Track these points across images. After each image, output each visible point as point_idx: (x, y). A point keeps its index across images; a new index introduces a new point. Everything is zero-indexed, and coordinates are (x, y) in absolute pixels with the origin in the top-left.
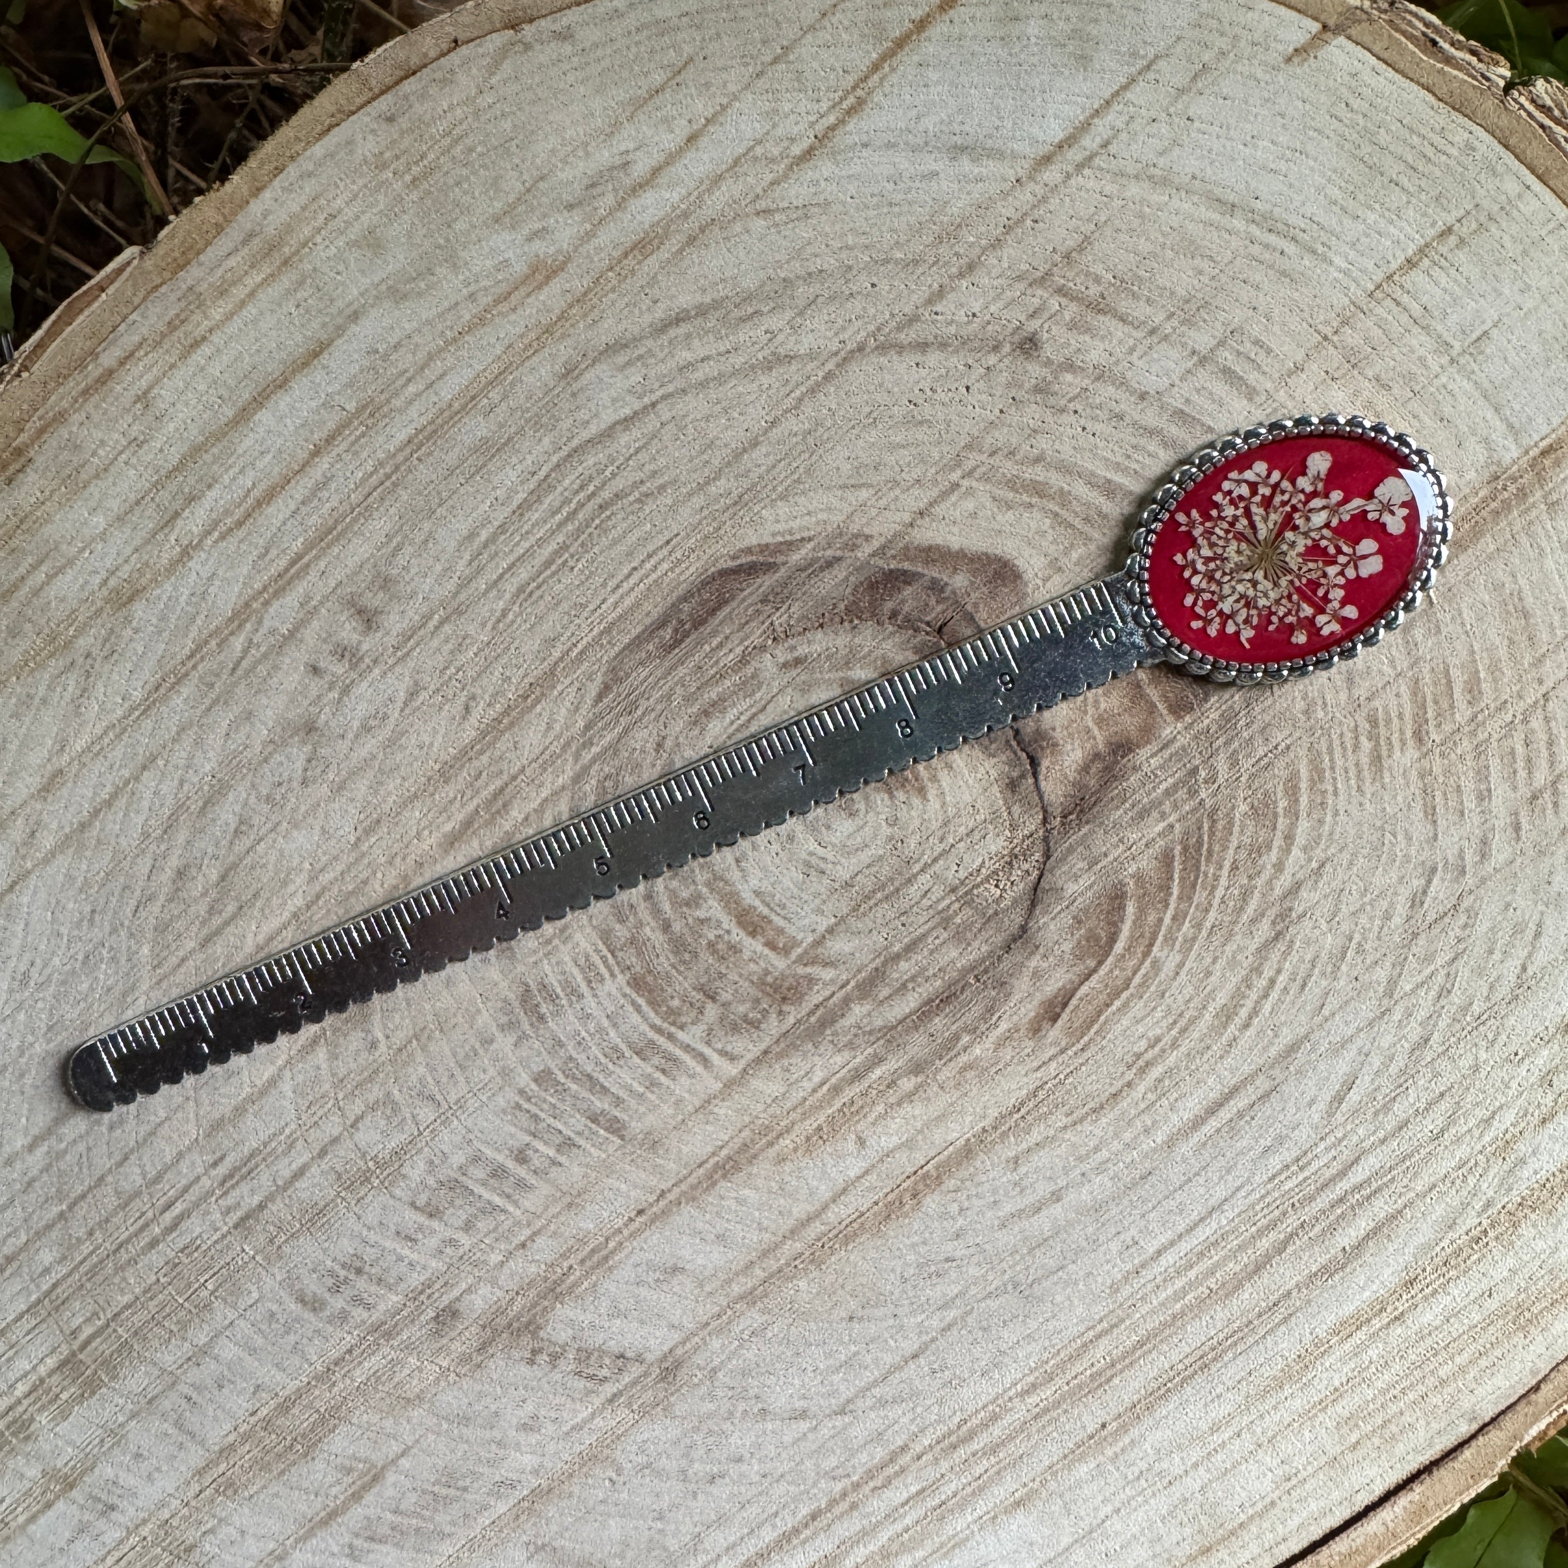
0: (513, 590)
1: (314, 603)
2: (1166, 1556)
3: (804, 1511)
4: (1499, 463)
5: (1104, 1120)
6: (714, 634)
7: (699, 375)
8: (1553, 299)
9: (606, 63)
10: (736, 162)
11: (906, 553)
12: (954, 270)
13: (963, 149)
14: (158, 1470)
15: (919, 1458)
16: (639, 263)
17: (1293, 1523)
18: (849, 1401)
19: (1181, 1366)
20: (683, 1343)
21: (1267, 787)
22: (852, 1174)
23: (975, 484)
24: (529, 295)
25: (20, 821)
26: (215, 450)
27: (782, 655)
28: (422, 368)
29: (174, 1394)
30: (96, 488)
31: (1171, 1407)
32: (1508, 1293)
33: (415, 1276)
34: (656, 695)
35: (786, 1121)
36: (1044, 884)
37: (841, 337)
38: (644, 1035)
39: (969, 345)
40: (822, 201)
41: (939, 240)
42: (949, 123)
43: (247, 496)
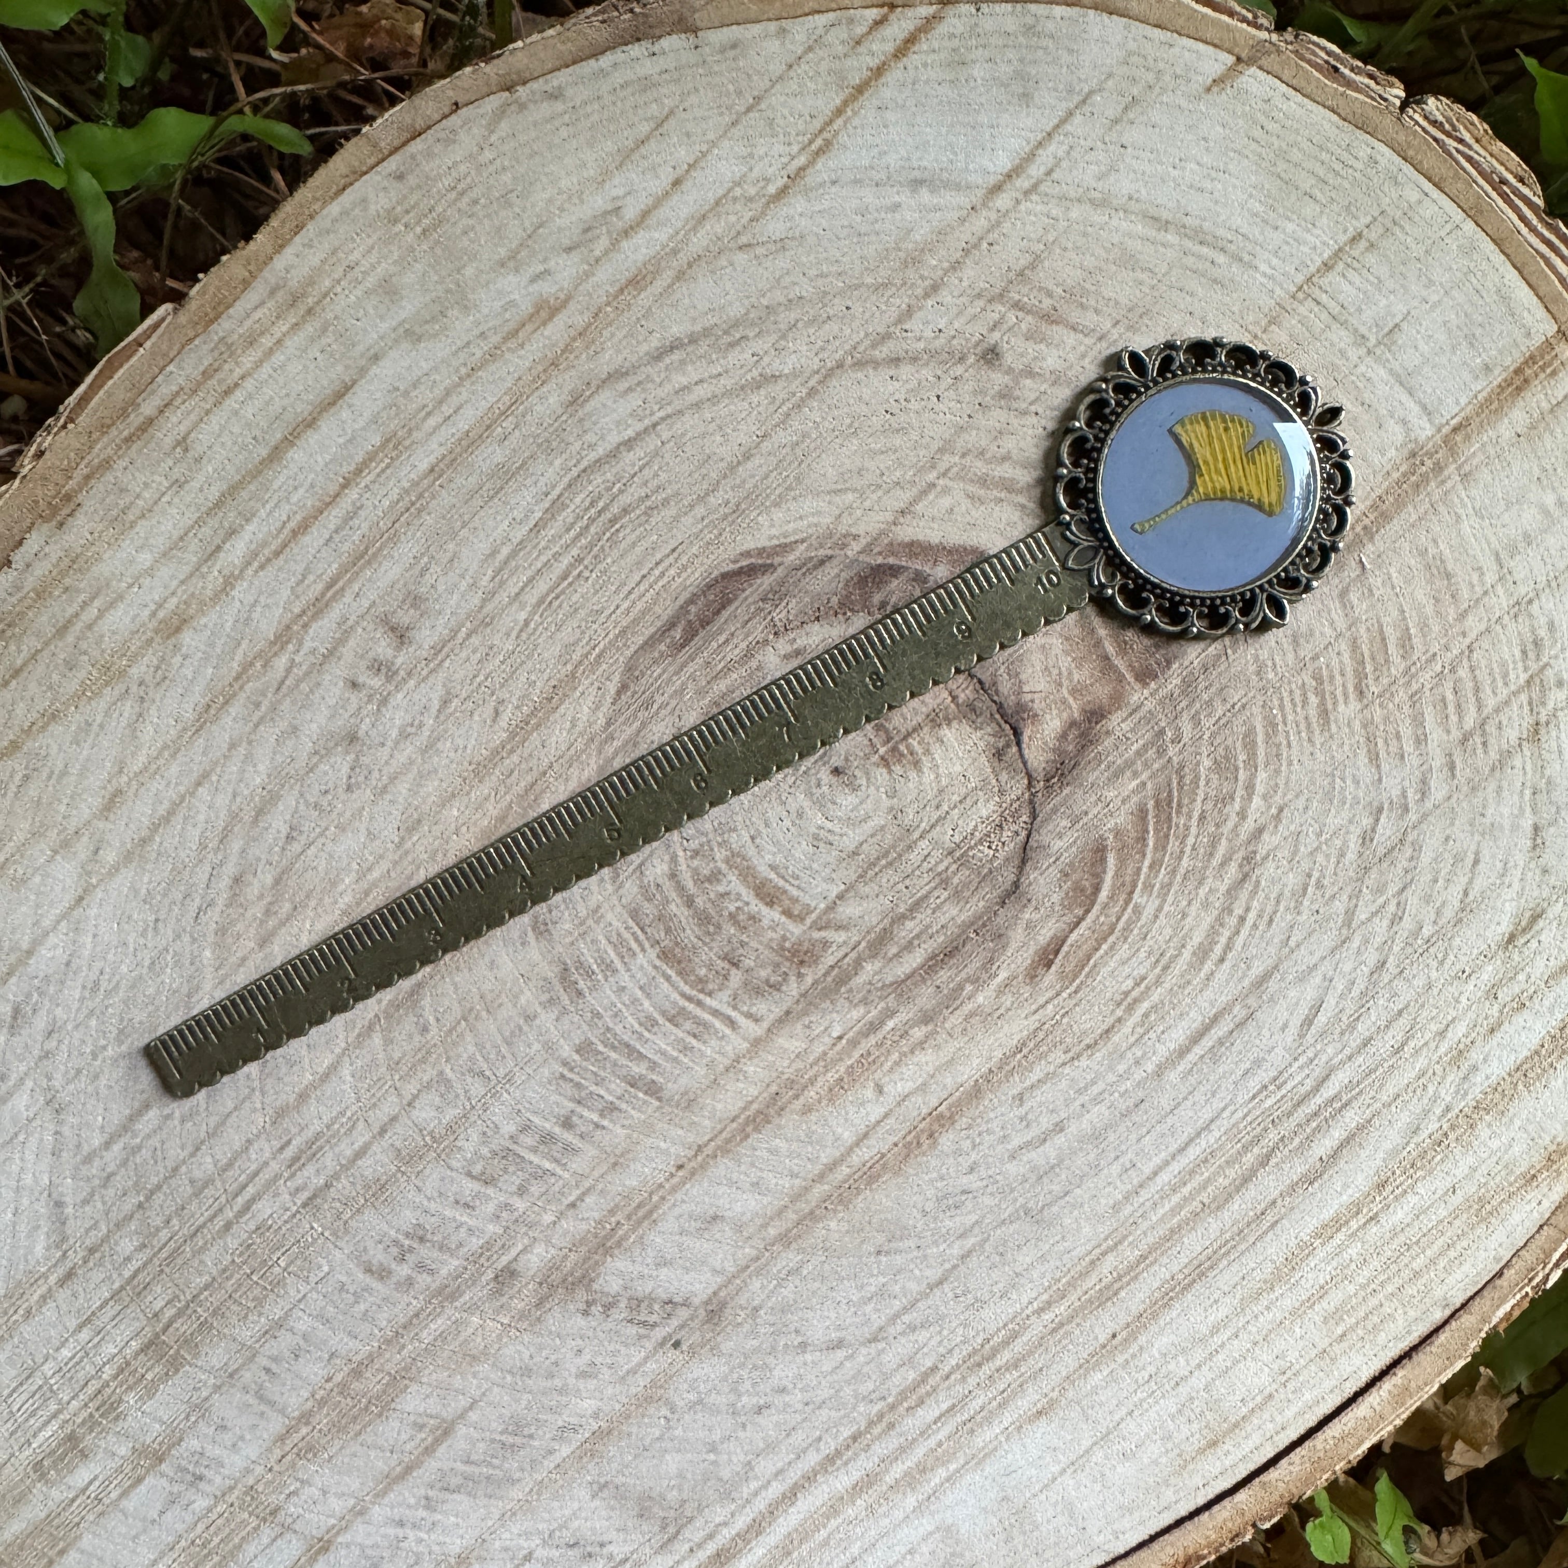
0: (534, 601)
1: (350, 623)
2: (1176, 1451)
3: (846, 1433)
4: (1416, 442)
5: (1098, 1055)
6: (720, 631)
7: (695, 397)
8: (1455, 293)
9: (595, 117)
10: (717, 203)
11: (892, 549)
12: (919, 291)
13: (922, 182)
14: (242, 1438)
15: (948, 1377)
16: (635, 297)
17: (1289, 1413)
18: (881, 1329)
19: (1181, 1276)
20: (726, 1286)
21: (1229, 742)
22: (872, 1119)
23: (950, 484)
24: (535, 331)
25: (85, 839)
26: (252, 487)
27: (784, 647)
28: (441, 402)
29: (253, 1366)
30: (142, 528)
31: (1174, 1314)
32: (1471, 1189)
33: (474, 1240)
34: (670, 690)
35: (811, 1073)
36: (1032, 843)
37: (821, 356)
38: (675, 1003)
39: (938, 358)
40: (797, 234)
41: (905, 265)
42: (908, 159)
43: (283, 528)
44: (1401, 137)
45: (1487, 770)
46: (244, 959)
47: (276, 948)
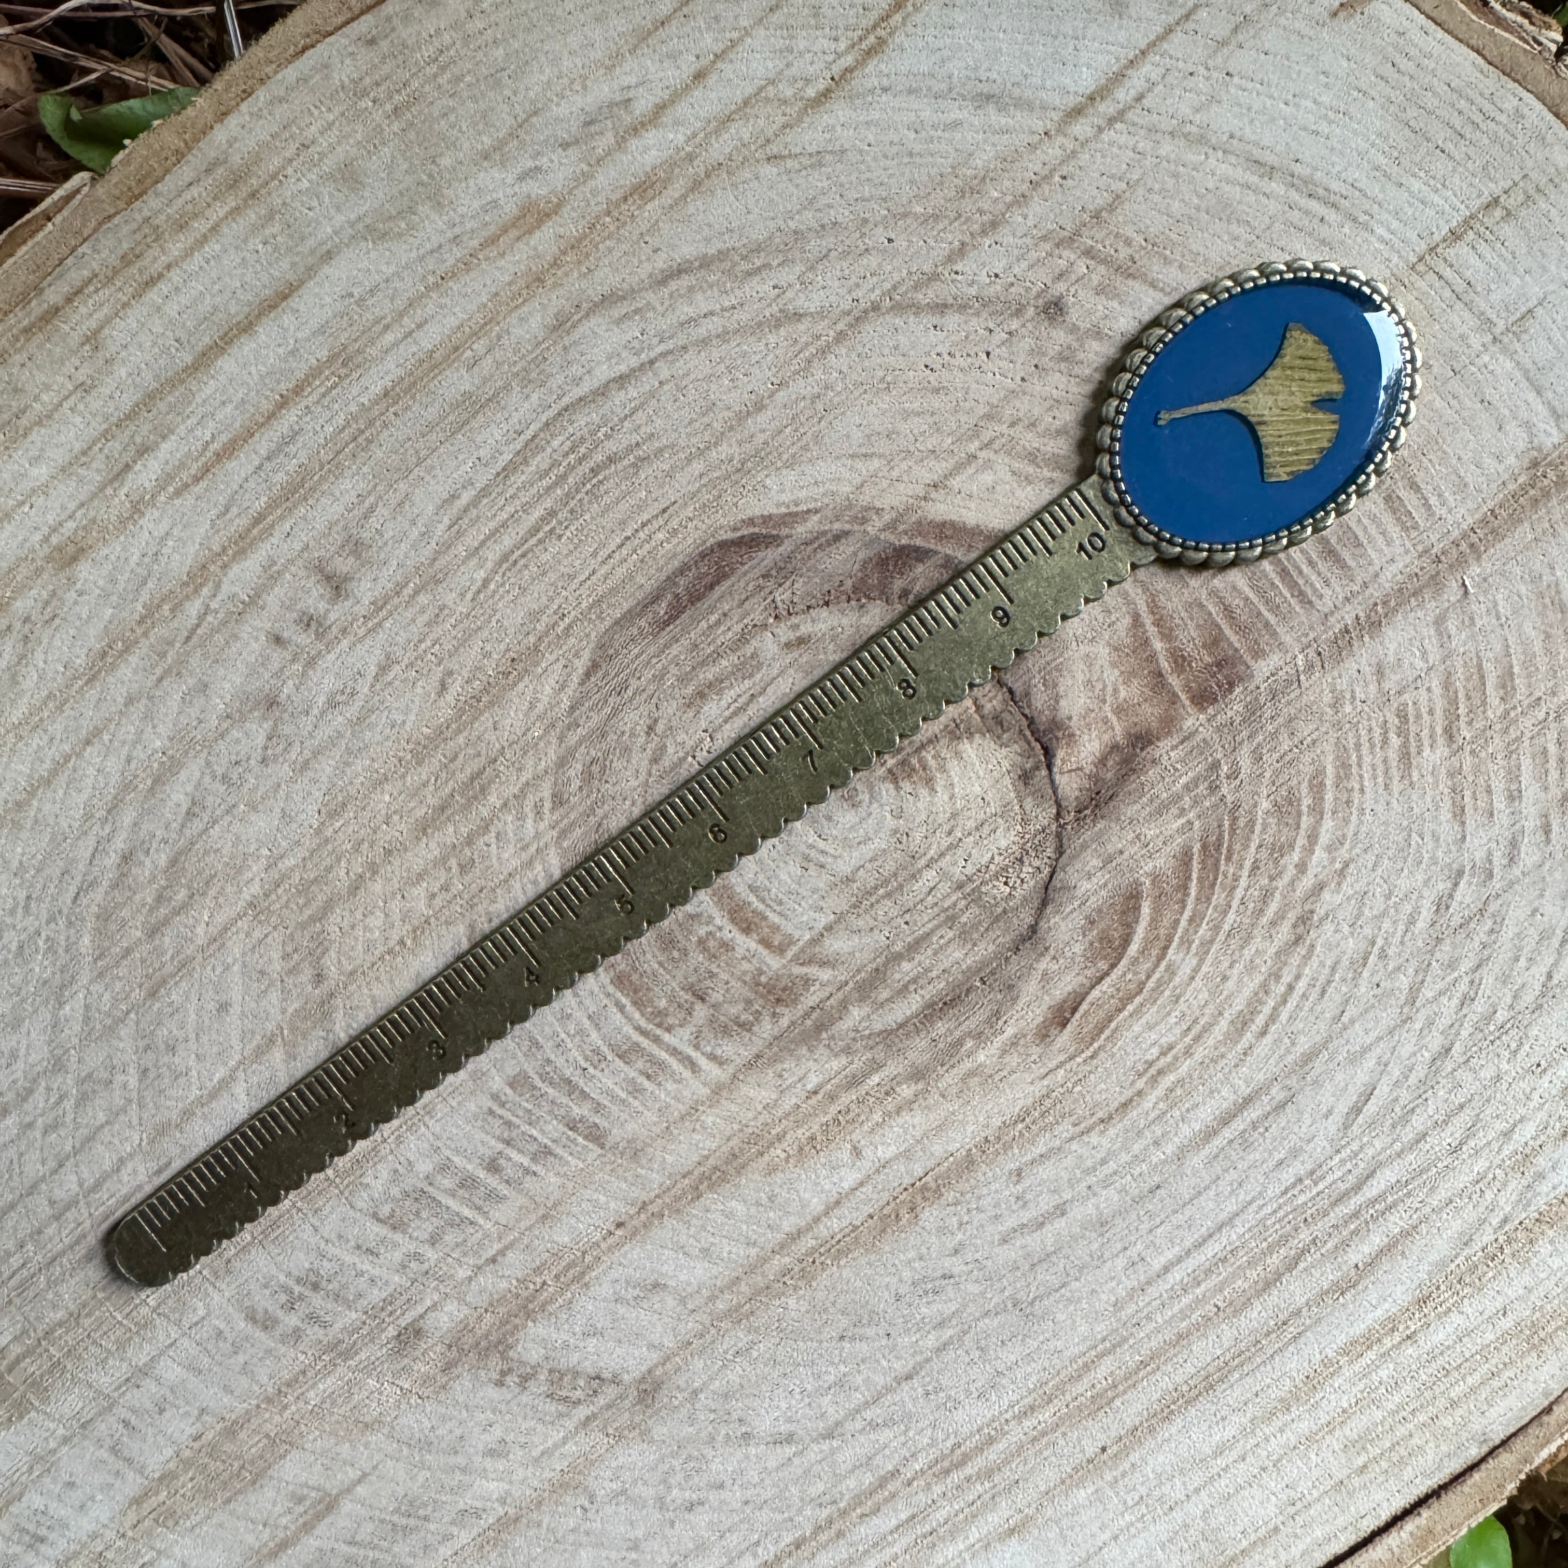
0: (496, 558)
1: (275, 568)
3: (788, 1538)
4: (1540, 450)
5: (1112, 1132)
6: (712, 610)
7: (702, 331)
10: (746, 103)
11: (921, 528)
12: (976, 227)
13: (989, 97)
14: (92, 1498)
15: (909, 1484)
16: (640, 207)
17: (1295, 1550)
18: (838, 1424)
19: (1185, 1388)
20: (664, 1364)
21: (1292, 783)
22: (846, 1185)
23: (992, 456)
24: (518, 239)
26: (171, 399)
27: (784, 632)
28: (401, 315)
29: (110, 1418)
30: (38, 436)
31: (1173, 1430)
32: (1522, 1312)
33: (376, 1292)
34: (648, 674)
35: (778, 1129)
36: (1056, 883)
37: (854, 294)
38: (629, 1038)
39: (992, 308)
40: (837, 148)
41: (962, 193)
42: (976, 69)
43: (205, 449)
44: (1555, 89)
46: (128, 952)
47: (167, 941)
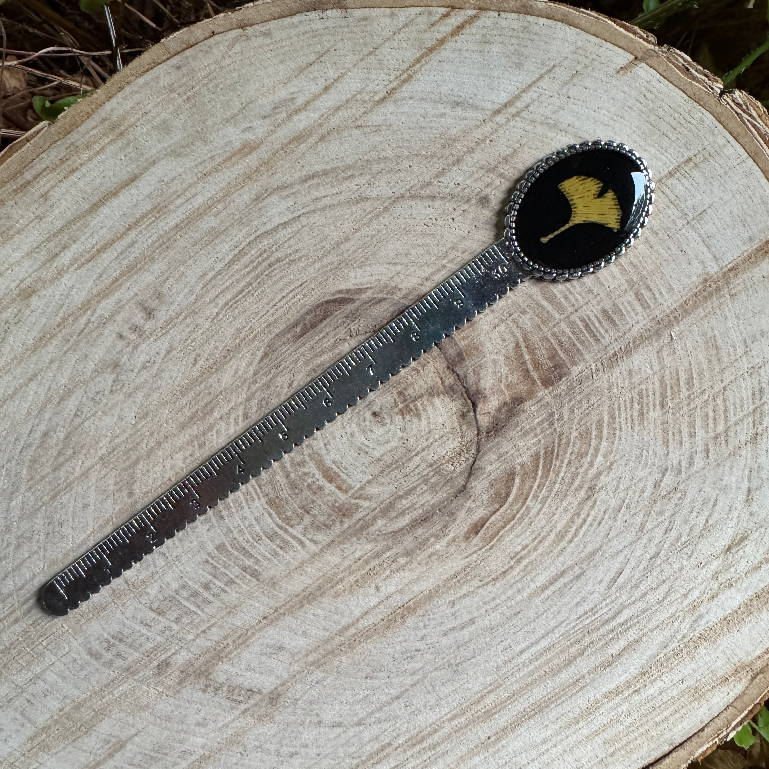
0: (223, 303)
1: (122, 303)
4: (708, 274)
5: (498, 585)
6: (321, 331)
7: (322, 204)
8: (738, 196)
9: (287, 48)
10: (347, 101)
12: (450, 162)
13: (458, 104)
14: (10, 736)
15: (396, 750)
16: (297, 147)
18: (363, 719)
19: (529, 710)
20: (282, 686)
21: (588, 424)
22: (372, 605)
24: (240, 159)
26: (78, 224)
27: (354, 344)
28: (185, 191)
29: (22, 699)
30: (17, 239)
31: (523, 730)
32: (691, 682)
33: (149, 644)
34: (290, 360)
35: (341, 576)
36: (476, 466)
37: (393, 190)
38: (273, 529)
39: (455, 199)
40: (388, 123)
41: (444, 147)
42: (452, 90)
43: (93, 248)
44: (719, 109)
45: (726, 455)
46: (44, 477)
47: (62, 474)
